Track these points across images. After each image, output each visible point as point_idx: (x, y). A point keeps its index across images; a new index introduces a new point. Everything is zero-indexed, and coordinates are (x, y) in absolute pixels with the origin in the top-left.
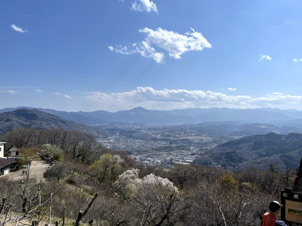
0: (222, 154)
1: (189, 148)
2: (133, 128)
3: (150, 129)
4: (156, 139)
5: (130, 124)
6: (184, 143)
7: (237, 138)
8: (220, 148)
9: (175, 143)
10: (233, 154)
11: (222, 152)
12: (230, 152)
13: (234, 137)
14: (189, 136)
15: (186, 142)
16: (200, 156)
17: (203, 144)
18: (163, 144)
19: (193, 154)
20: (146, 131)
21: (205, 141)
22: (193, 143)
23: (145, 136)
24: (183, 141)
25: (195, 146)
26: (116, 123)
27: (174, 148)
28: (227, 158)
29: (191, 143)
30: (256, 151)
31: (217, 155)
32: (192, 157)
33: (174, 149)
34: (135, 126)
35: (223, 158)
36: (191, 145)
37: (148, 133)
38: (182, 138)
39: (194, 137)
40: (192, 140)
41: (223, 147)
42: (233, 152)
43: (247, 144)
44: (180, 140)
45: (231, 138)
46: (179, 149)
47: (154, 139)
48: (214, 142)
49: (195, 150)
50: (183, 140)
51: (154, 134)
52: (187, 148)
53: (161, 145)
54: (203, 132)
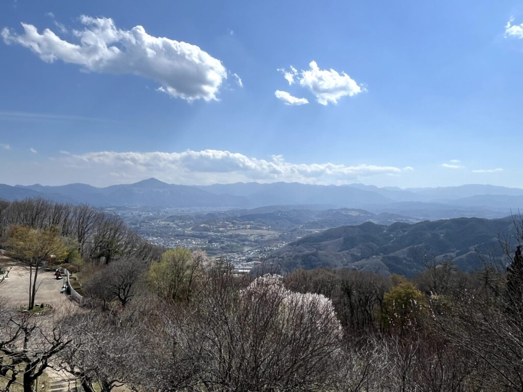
0: (297, 257)
1: (241, 249)
2: (140, 216)
3: (172, 218)
4: (184, 235)
5: (136, 210)
6: (233, 241)
7: (316, 231)
8: (293, 249)
9: (218, 242)
10: (313, 258)
11: (297, 254)
12: (310, 254)
13: (312, 230)
14: (240, 229)
15: (236, 240)
16: (260, 262)
17: (265, 242)
18: (198, 244)
19: (249, 260)
20: (165, 221)
21: (266, 238)
22: (249, 241)
23: (164, 230)
24: (232, 238)
25: (252, 246)
26: (107, 207)
27: (216, 250)
28: (305, 264)
29: (244, 241)
30: (348, 251)
31: (290, 260)
32: (247, 265)
33: (216, 252)
34: (144, 213)
35: (298, 263)
36: (244, 245)
37: (169, 224)
38: (230, 233)
39: (249, 230)
40: (247, 236)
41: (298, 245)
42: (313, 255)
43: (333, 241)
44: (225, 237)
45: (308, 231)
46: (226, 252)
47: (181, 236)
48: (282, 238)
49: (252, 253)
50: (231, 236)
51: (179, 226)
52: (239, 249)
53: (194, 246)
54: (263, 223)
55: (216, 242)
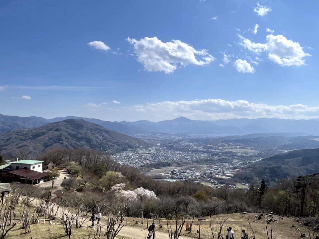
0: (265, 168)
1: (231, 161)
2: (175, 138)
3: (192, 141)
4: (197, 151)
5: (173, 135)
6: (227, 156)
7: (286, 151)
8: (265, 163)
9: (217, 156)
10: (278, 170)
11: (266, 166)
12: (275, 167)
13: (283, 150)
14: (232, 148)
15: (229, 155)
16: (241, 170)
17: (248, 157)
18: (205, 157)
19: (235, 168)
20: (187, 142)
21: (249, 155)
22: (237, 156)
23: (186, 147)
24: (226, 154)
25: (239, 159)
26: (157, 134)
27: (215, 161)
28: (272, 173)
29: (234, 156)
30: (304, 167)
31: (260, 170)
32: (233, 171)
33: (215, 162)
34: (177, 137)
35: (266, 173)
36: (234, 158)
37: (190, 144)
38: (226, 151)
39: (238, 149)
40: (236, 153)
41: (268, 161)
42: (277, 167)
43: (294, 159)
44: (222, 153)
45: (279, 151)
46: (221, 162)
47: (195, 151)
48: (260, 155)
49: (238, 164)
50: (226, 153)
51: (195, 145)
52: (230, 161)
53: (203, 157)
54: (248, 145)
55: (215, 156)
